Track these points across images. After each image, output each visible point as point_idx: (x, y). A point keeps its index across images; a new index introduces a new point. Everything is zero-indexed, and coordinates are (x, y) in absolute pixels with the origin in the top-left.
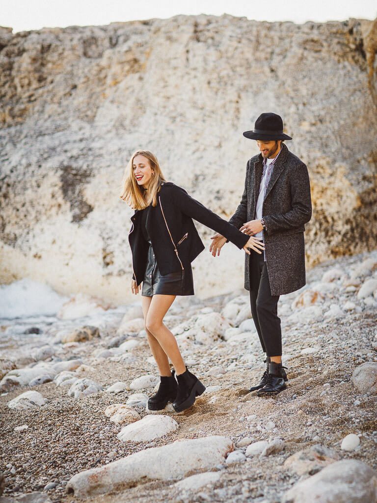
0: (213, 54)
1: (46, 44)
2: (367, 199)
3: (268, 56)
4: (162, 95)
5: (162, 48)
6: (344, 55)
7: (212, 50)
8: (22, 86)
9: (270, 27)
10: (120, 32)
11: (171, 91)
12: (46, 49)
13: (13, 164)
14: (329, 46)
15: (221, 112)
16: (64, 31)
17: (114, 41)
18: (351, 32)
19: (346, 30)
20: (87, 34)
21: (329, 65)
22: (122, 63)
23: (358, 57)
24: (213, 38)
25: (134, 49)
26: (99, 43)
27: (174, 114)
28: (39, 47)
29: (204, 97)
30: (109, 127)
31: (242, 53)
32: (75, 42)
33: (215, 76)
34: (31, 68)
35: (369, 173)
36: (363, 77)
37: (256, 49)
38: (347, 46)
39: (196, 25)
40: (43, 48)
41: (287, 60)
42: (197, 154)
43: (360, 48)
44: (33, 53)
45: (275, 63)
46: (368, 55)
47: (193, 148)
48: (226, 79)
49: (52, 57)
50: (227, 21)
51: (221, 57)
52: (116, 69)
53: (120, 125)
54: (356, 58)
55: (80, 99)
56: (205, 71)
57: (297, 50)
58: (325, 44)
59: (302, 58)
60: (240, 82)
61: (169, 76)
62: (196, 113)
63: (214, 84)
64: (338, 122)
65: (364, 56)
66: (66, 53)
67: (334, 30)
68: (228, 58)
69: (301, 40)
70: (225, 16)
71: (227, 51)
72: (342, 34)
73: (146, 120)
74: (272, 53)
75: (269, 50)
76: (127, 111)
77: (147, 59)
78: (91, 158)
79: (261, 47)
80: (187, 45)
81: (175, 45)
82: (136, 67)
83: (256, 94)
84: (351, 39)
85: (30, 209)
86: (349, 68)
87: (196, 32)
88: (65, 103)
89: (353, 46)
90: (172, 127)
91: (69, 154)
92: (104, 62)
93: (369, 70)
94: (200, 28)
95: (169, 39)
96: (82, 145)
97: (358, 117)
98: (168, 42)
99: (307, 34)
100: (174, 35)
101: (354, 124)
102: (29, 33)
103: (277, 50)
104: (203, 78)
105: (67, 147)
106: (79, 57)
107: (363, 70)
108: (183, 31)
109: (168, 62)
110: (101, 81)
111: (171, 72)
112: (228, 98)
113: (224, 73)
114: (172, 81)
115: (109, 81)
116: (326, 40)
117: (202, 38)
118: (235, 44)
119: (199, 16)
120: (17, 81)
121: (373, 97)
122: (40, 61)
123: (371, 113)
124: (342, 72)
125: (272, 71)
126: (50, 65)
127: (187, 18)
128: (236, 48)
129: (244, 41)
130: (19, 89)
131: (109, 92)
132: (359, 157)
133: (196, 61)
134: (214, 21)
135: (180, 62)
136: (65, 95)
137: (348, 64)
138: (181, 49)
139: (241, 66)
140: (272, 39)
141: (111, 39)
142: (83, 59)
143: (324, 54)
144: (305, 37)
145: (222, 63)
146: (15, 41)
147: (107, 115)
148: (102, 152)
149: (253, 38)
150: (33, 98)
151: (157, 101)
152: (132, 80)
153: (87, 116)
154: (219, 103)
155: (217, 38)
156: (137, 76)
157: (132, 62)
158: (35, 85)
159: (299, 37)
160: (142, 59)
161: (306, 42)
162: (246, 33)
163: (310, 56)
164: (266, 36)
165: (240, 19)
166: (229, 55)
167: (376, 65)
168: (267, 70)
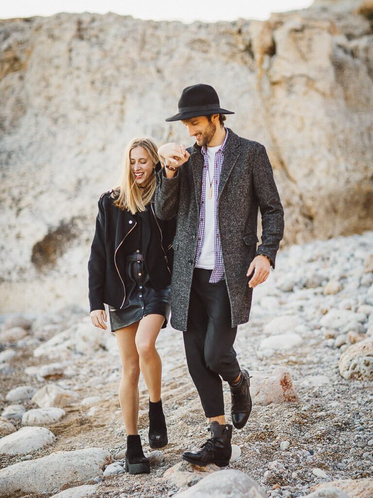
0: (97, 53)
3: (154, 56)
5: (43, 46)
6: (233, 56)
7: (96, 49)
9: (156, 26)
11: (52, 91)
14: (218, 45)
15: (105, 113)
18: (240, 32)
19: (235, 29)
21: (218, 65)
22: (1, 61)
23: (247, 58)
24: (97, 37)
25: (14, 47)
27: (56, 115)
31: (128, 52)
33: (99, 76)
36: (252, 79)
37: (142, 49)
38: (236, 46)
39: (80, 23)
41: (174, 61)
43: (249, 49)
45: (161, 63)
46: (258, 56)
48: (110, 79)
50: (111, 19)
51: (106, 56)
54: (245, 59)
56: (88, 71)
57: (184, 51)
58: (213, 44)
59: (189, 59)
60: (125, 82)
61: (51, 75)
62: (79, 114)
63: (98, 84)
65: (254, 57)
67: (223, 30)
68: (112, 57)
69: (188, 40)
70: (110, 14)
71: (111, 50)
72: (232, 34)
73: (27, 121)
74: (158, 53)
75: (155, 50)
76: (7, 111)
77: (28, 57)
79: (147, 47)
80: (70, 43)
81: (57, 43)
82: (16, 65)
83: (141, 95)
84: (240, 39)
86: (238, 69)
87: (79, 30)
89: (242, 47)
90: (54, 128)
93: (258, 71)
94: (84, 26)
95: (52, 37)
98: (50, 41)
99: (196, 33)
100: (56, 33)
103: (164, 50)
104: (86, 78)
107: (252, 71)
108: (65, 29)
109: (50, 61)
111: (53, 71)
112: (113, 99)
113: (108, 73)
114: (55, 80)
116: (214, 40)
117: (85, 36)
118: (119, 42)
119: (83, 14)
124: (230, 73)
125: (159, 71)
127: (70, 16)
128: (121, 48)
129: (130, 40)
133: (79, 61)
134: (98, 19)
135: (62, 61)
137: (237, 65)
138: (63, 48)
139: (126, 65)
140: (158, 38)
143: (212, 54)
144: (193, 37)
145: (107, 63)
149: (139, 37)
151: (39, 101)
152: (12, 79)
154: (103, 105)
155: (102, 36)
156: (17, 75)
157: (12, 61)
159: (186, 37)
160: (23, 57)
161: (194, 41)
162: (132, 31)
163: (197, 56)
164: (153, 35)
165: (125, 17)
166: (114, 54)
167: (266, 65)
168: (152, 70)
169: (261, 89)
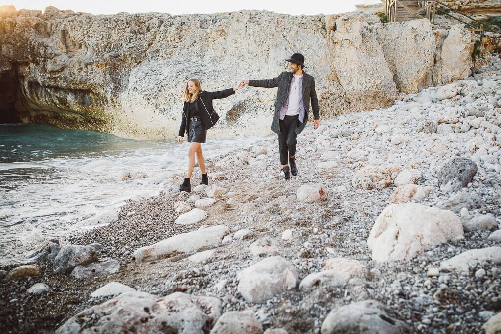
0: (257, 28)
1: (183, 22)
2: (325, 97)
3: (283, 30)
4: (234, 46)
5: (235, 25)
6: (317, 30)
7: (257, 27)
8: (171, 41)
9: (284, 16)
10: (217, 18)
11: (238, 45)
12: (182, 24)
13: (165, 76)
14: (310, 26)
15: (260, 55)
16: (192, 16)
17: (215, 22)
18: (320, 20)
19: (318, 19)
20: (203, 17)
21: (310, 35)
22: (217, 31)
23: (323, 31)
24: (258, 21)
25: (222, 25)
26: (208, 22)
28: (180, 23)
29: (253, 48)
30: (210, 61)
32: (196, 21)
33: (258, 38)
34: (175, 32)
35: (326, 85)
36: (325, 40)
37: (277, 27)
38: (319, 26)
39: (251, 14)
40: (181, 23)
41: (291, 32)
42: (249, 74)
43: (324, 27)
44: (177, 26)
45: (285, 34)
46: (328, 31)
47: (247, 71)
48: (263, 40)
49: (185, 27)
50: (265, 13)
51: (261, 30)
52: (214, 34)
53: (215, 60)
54: (322, 32)
55: (197, 47)
56: (254, 36)
57: (296, 28)
58: (308, 25)
59: (298, 31)
60: (269, 41)
61: (238, 38)
62: (249, 55)
63: (258, 42)
64: (313, 61)
65: (326, 32)
66: (191, 27)
67: (313, 19)
68: (264, 30)
69: (297, 23)
70: (264, 11)
71: (264, 27)
72: (316, 21)
73: (227, 58)
75: (283, 27)
76: (219, 53)
77: (228, 30)
78: (201, 74)
79: (279, 26)
80: (246, 24)
81: (240, 24)
82: (223, 33)
83: (276, 47)
84: (320, 23)
85: (171, 97)
86: (319, 36)
87: (250, 18)
88: (190, 49)
89: (321, 27)
90: (238, 61)
91: (190, 73)
92: (209, 31)
93: (328, 37)
94: (252, 16)
95: (238, 21)
96: (197, 68)
97: (322, 59)
98: (238, 22)
99: (301, 20)
100: (240, 19)
101: (320, 62)
102: (176, 16)
103: (287, 27)
104: (253, 39)
105: (190, 69)
106: (198, 28)
107: (325, 37)
108: (244, 17)
110: (207, 39)
111: (239, 36)
112: (264, 49)
113: (262, 37)
114: (239, 40)
115: (211, 39)
116: (309, 23)
117: (253, 21)
118: (267, 24)
119: (252, 11)
120: (169, 38)
121: (329, 50)
122: (180, 29)
123: (328, 58)
124: (316, 38)
125: (284, 37)
126: (184, 31)
127: (246, 12)
128: (268, 26)
129: (272, 23)
130: (170, 42)
131: (211, 45)
132: (322, 77)
133: (250, 32)
134: (259, 13)
135: (243, 32)
136: (190, 45)
137: (319, 35)
138: (243, 26)
139: (270, 34)
140: (285, 22)
141: (213, 20)
142: (200, 29)
143: (308, 30)
144: (300, 22)
145: (261, 33)
146: (169, 20)
147: (210, 54)
148: (206, 72)
149: (276, 22)
150: (176, 46)
151: (232, 49)
152: (221, 39)
153: (200, 55)
154: (260, 51)
155: (260, 21)
156: (223, 37)
157: (221, 31)
158: (177, 40)
159: (297, 22)
160: (226, 30)
161: (300, 24)
162: (273, 19)
163: (301, 30)
164: (282, 21)
165: (271, 12)
166: (265, 29)
167: (331, 35)
168: (282, 36)
169: (329, 46)
